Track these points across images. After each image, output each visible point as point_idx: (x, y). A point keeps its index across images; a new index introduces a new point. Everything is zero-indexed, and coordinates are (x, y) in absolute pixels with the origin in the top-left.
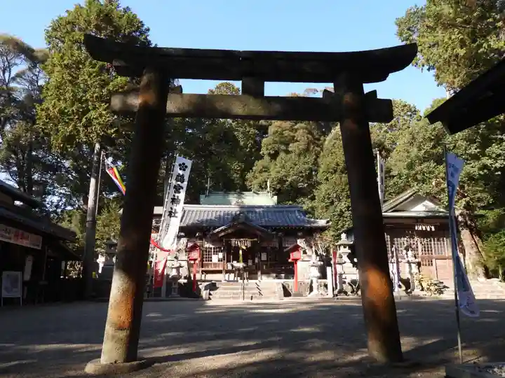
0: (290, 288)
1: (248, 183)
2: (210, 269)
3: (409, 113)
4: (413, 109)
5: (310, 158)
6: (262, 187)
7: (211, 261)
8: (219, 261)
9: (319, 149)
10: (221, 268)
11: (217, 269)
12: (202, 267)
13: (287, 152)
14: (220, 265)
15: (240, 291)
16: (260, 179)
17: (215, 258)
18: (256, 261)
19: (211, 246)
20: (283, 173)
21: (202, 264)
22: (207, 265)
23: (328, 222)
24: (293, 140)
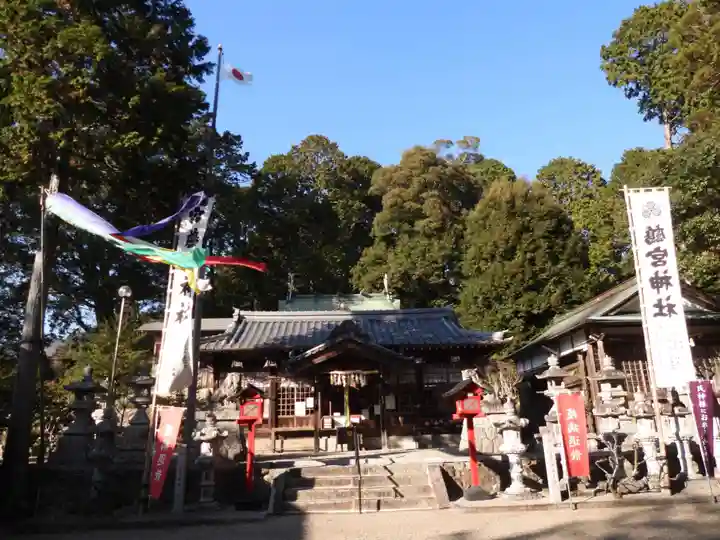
0: (458, 475)
1: (353, 281)
2: (291, 429)
3: (585, 177)
4: (591, 170)
5: (448, 241)
6: (376, 287)
7: (293, 413)
8: (307, 412)
9: (460, 227)
10: (311, 428)
11: (305, 428)
12: (276, 427)
13: (411, 234)
14: (311, 421)
15: (351, 486)
16: (373, 274)
17: (300, 409)
18: (377, 410)
19: (293, 385)
20: (407, 264)
21: (277, 420)
22: (286, 422)
23: (505, 336)
24: (419, 215)
